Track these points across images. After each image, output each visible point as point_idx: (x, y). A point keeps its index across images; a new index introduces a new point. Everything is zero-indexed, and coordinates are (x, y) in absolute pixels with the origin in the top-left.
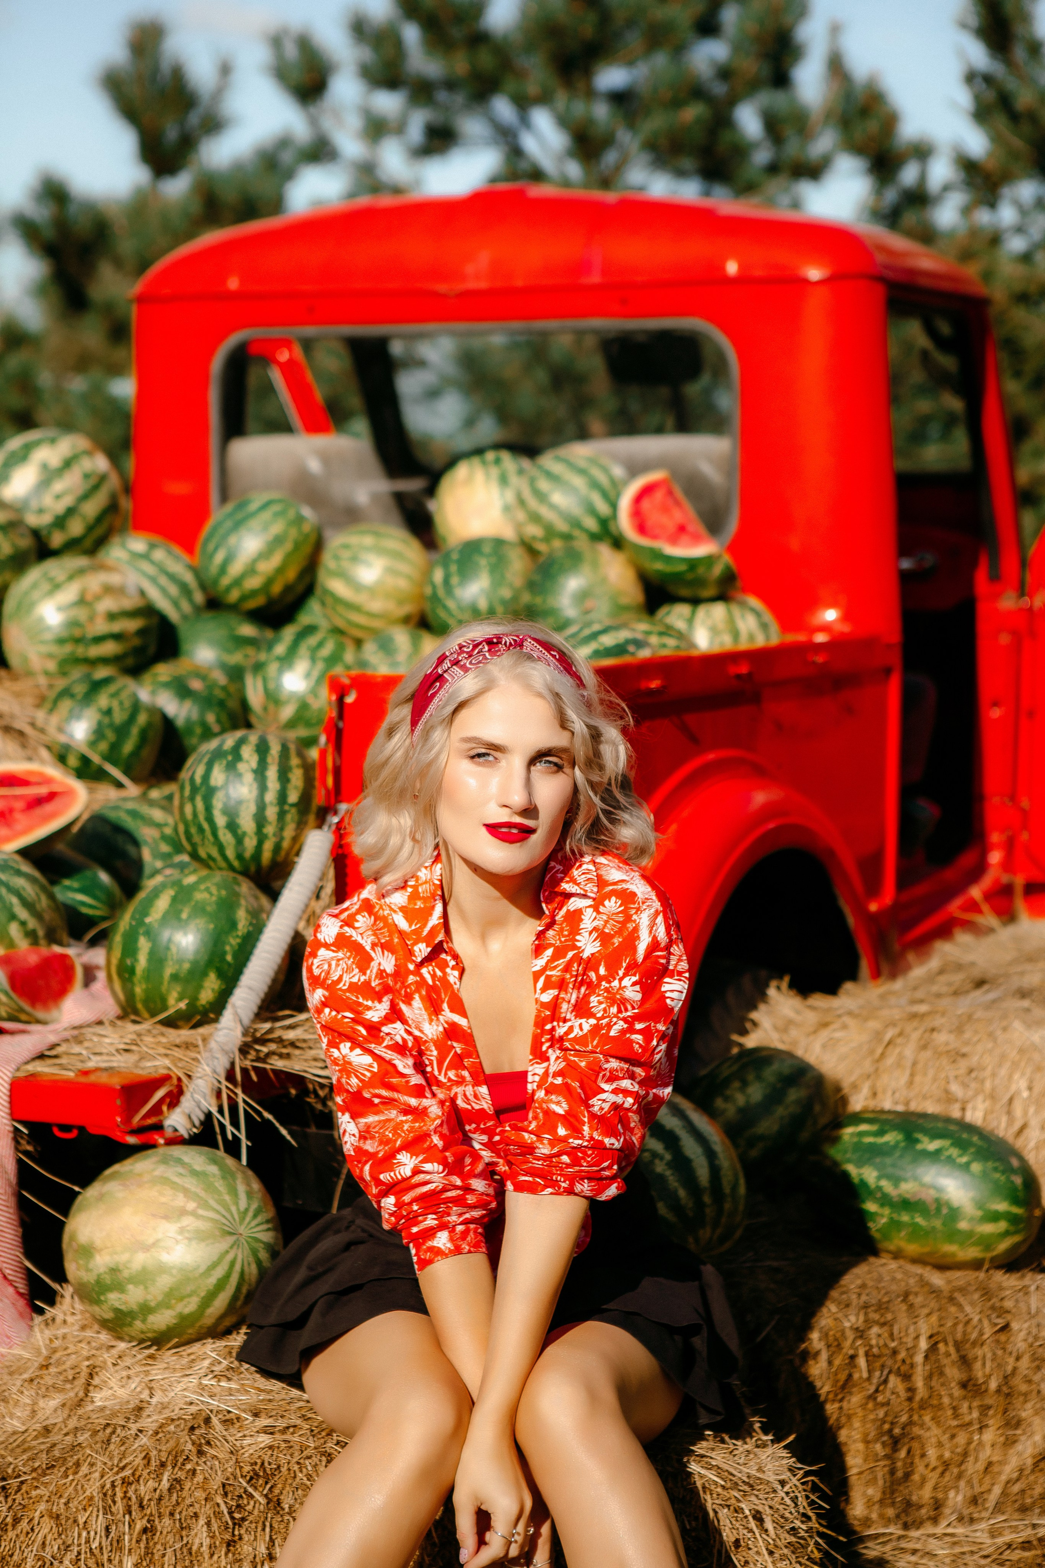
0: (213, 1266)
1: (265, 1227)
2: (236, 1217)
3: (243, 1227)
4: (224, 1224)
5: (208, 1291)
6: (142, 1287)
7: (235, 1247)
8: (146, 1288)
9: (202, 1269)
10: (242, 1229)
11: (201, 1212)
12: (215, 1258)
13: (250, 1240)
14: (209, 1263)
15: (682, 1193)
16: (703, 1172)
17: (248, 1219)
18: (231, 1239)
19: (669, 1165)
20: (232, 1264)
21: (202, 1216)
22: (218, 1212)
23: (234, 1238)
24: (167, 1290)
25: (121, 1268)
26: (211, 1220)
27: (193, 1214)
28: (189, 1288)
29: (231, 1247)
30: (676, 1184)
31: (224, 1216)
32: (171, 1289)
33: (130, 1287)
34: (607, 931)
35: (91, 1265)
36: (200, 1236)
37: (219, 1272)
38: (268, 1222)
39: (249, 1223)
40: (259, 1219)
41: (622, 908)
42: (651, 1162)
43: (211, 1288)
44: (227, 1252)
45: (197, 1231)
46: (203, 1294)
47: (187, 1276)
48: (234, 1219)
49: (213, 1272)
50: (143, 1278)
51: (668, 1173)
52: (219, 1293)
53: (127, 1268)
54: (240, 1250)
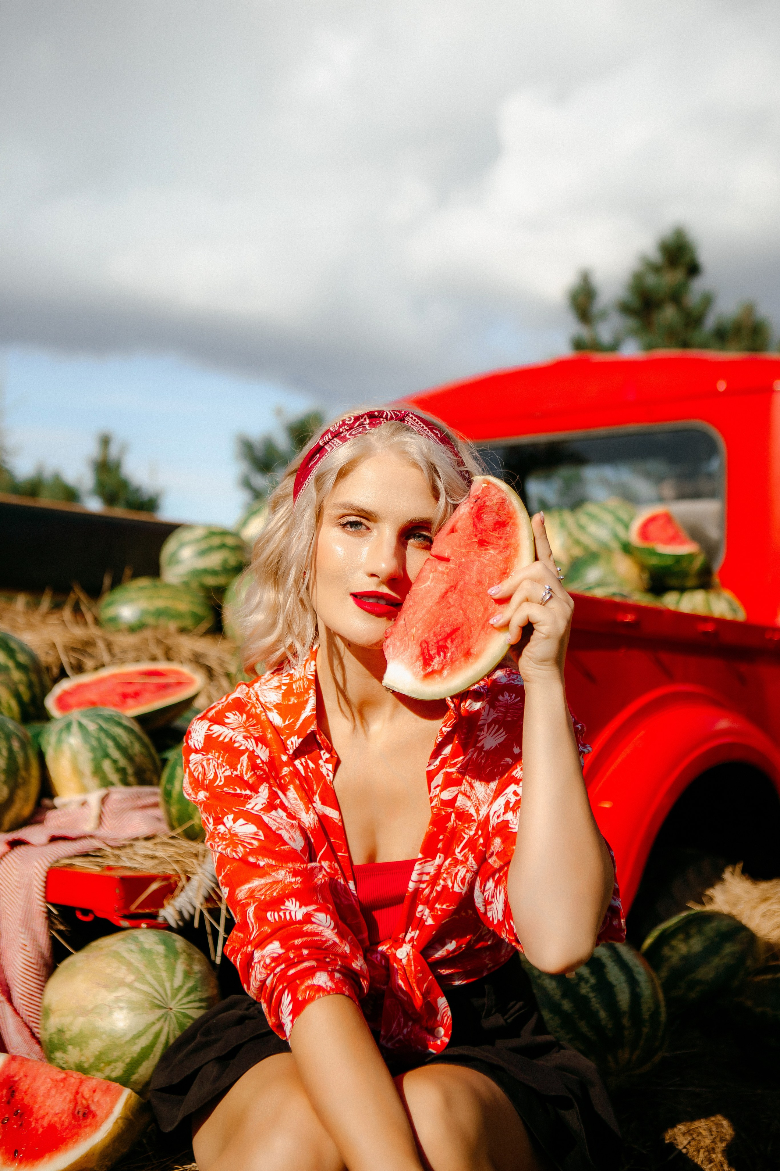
0: (139, 1035)
1: (198, 1004)
2: (169, 992)
3: (174, 1002)
4: (155, 998)
5: (133, 1058)
6: (78, 1049)
7: (163, 1020)
8: (81, 1050)
9: (128, 1038)
10: (172, 1005)
11: (137, 985)
12: (141, 1028)
13: (178, 1015)
14: (135, 1033)
15: (603, 1014)
16: (624, 997)
17: (180, 996)
18: (159, 1012)
19: (593, 988)
20: (157, 1035)
21: (136, 988)
22: (152, 986)
23: (163, 1011)
25: (65, 1029)
26: (144, 992)
27: (130, 986)
29: (158, 1020)
30: (597, 1006)
31: (156, 991)
33: (70, 1048)
34: (509, 719)
35: (49, 1026)
36: (133, 1007)
37: (144, 1042)
38: (201, 1000)
39: (181, 1000)
40: (192, 997)
42: (577, 985)
43: (135, 1055)
44: (154, 1023)
45: (129, 1002)
46: (128, 1060)
48: (166, 995)
49: (137, 1041)
50: (80, 1040)
51: (591, 995)
52: (144, 1061)
53: (69, 1030)
54: (167, 1023)
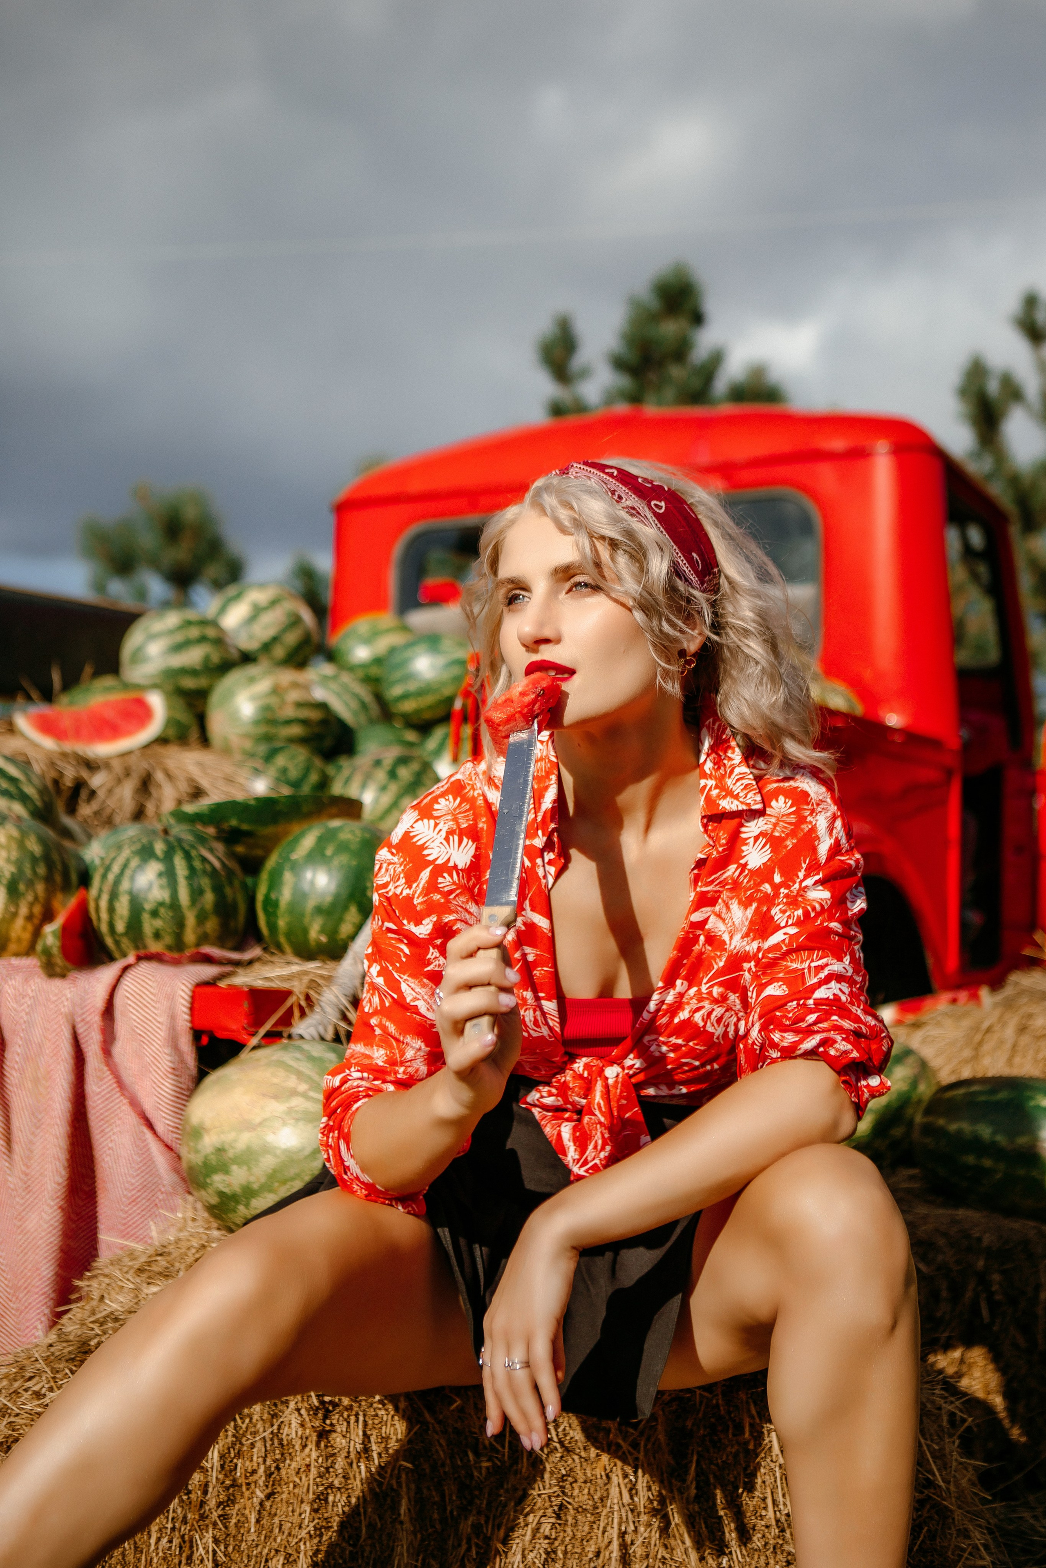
6: (245, 1168)
8: (249, 1169)
24: (270, 1171)
25: (227, 1147)
27: (303, 1095)
28: (293, 1171)
32: (275, 1171)
33: (234, 1168)
34: (777, 834)
35: (200, 1147)
41: (794, 809)
47: (291, 1158)
50: (247, 1158)
53: (233, 1148)
